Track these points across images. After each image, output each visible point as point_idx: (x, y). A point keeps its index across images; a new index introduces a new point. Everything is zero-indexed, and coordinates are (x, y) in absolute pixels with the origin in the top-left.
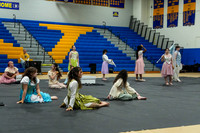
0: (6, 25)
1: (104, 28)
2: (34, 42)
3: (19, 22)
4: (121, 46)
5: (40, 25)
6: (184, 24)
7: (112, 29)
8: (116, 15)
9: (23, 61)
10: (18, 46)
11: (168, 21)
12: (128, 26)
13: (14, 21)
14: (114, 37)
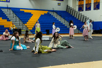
0: (3, 10)
1: (53, 11)
2: (18, 19)
3: (10, 8)
4: (62, 21)
5: (21, 10)
6: (94, 9)
7: (57, 12)
8: (59, 4)
9: (12, 29)
10: (10, 21)
11: (86, 7)
12: (65, 10)
13: (7, 8)
14: (58, 16)
